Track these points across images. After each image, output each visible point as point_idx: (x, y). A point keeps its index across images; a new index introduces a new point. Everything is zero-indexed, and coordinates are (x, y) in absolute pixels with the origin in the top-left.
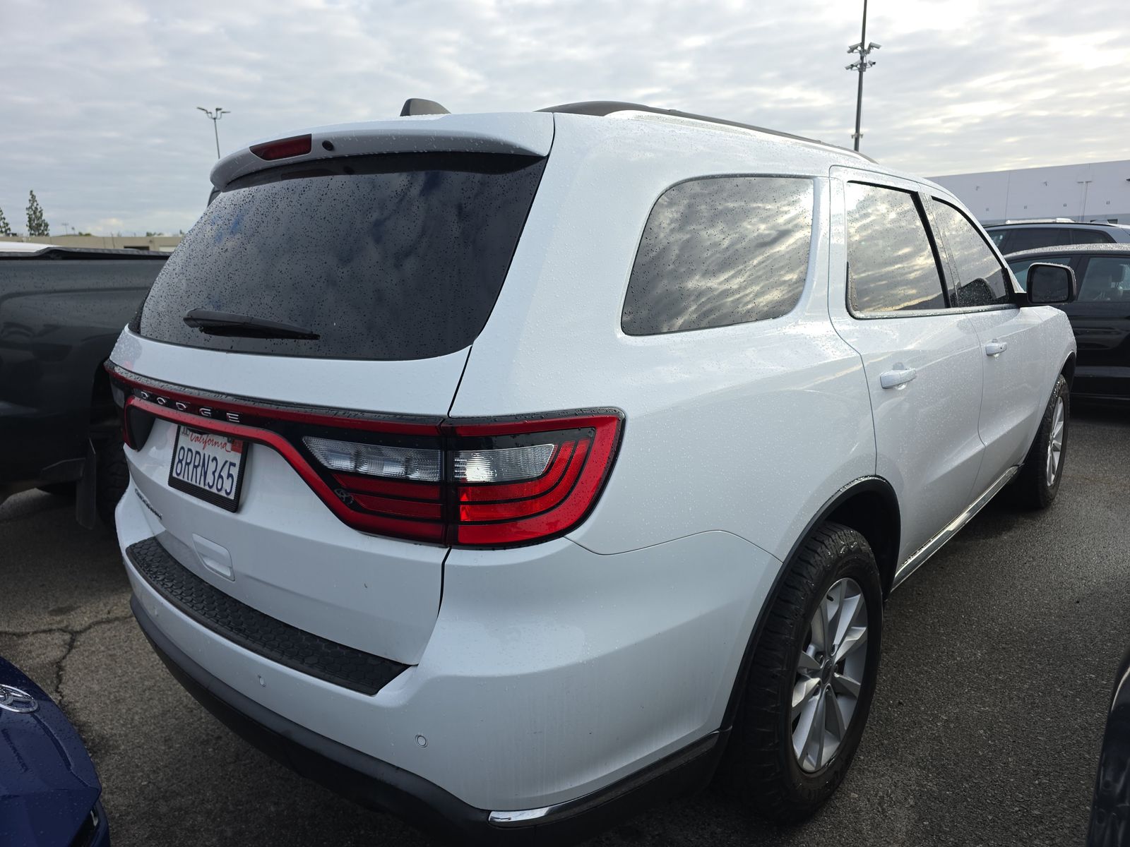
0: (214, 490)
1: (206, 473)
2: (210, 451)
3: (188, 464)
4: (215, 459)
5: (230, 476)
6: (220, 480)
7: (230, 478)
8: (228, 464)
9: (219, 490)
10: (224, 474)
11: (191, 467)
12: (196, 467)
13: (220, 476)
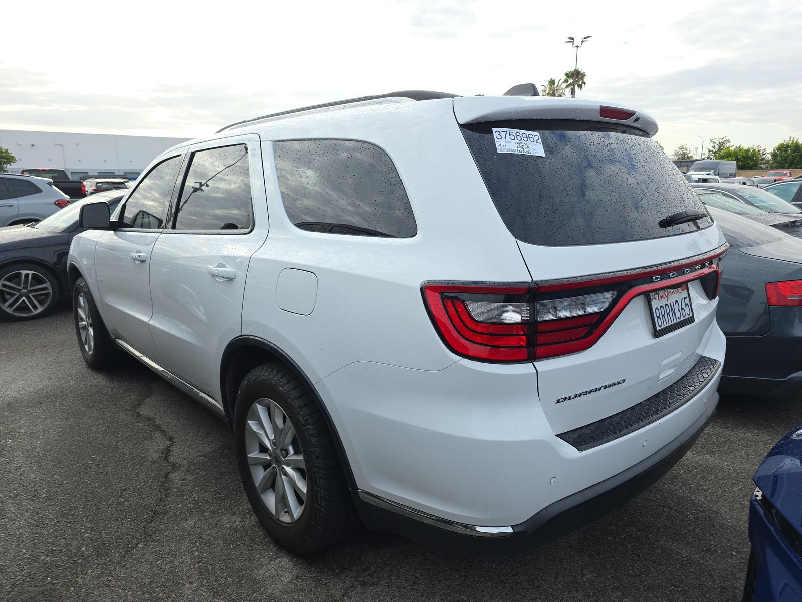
0: (682, 318)
1: (675, 313)
2: (672, 299)
3: (663, 315)
4: (676, 301)
5: (686, 304)
6: (683, 310)
7: (687, 306)
8: (683, 299)
9: (684, 316)
10: (684, 306)
11: (666, 315)
12: (668, 314)
13: (682, 308)
